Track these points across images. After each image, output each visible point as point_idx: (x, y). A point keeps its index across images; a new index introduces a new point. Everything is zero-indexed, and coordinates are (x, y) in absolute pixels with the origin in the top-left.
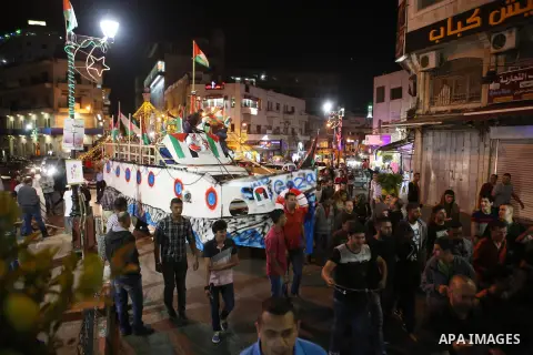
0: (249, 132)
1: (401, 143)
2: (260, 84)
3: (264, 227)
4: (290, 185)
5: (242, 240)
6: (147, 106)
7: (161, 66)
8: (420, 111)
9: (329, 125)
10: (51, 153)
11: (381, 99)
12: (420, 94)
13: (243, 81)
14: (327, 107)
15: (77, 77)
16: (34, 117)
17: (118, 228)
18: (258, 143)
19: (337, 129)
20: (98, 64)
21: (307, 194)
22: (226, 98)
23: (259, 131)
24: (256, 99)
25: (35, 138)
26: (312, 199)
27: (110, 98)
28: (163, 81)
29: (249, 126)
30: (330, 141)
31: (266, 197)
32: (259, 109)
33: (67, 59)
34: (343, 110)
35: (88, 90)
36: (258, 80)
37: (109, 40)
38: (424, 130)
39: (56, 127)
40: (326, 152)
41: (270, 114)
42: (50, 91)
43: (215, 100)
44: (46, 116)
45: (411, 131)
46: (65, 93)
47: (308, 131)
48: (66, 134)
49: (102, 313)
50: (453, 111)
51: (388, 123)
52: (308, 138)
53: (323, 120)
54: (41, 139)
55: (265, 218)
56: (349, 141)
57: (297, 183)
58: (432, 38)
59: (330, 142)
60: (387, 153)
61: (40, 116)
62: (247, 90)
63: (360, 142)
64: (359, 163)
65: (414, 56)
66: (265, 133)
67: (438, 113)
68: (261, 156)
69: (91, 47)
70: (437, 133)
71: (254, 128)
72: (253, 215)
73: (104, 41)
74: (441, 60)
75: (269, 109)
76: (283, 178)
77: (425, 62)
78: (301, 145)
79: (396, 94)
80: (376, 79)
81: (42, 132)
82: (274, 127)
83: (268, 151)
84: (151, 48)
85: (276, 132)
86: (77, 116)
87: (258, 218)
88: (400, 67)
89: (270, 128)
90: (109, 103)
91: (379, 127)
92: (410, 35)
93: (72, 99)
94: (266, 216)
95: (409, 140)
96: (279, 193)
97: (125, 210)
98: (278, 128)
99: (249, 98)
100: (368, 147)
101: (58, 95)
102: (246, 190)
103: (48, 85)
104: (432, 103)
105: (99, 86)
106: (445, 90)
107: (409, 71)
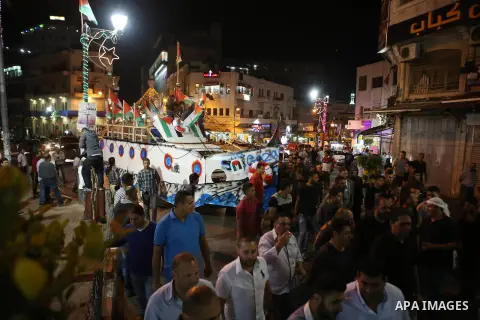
0: (242, 116)
1: (382, 128)
2: (253, 73)
3: (238, 191)
4: (259, 159)
5: (221, 201)
6: (151, 92)
7: (164, 55)
8: (400, 99)
9: (314, 111)
10: (67, 132)
11: (363, 88)
12: (401, 82)
13: (237, 70)
14: (314, 94)
15: (91, 66)
16: (53, 101)
17: (125, 201)
18: (250, 126)
19: (322, 114)
20: (109, 54)
21: (272, 166)
22: (222, 86)
23: (252, 115)
24: (248, 86)
25: (54, 119)
26: (276, 169)
27: (119, 84)
28: (166, 70)
29: (242, 111)
30: (316, 124)
31: (240, 168)
32: (252, 95)
33: (82, 49)
34: (328, 97)
35: (100, 77)
36: (251, 68)
37: (119, 32)
38: (403, 116)
39: (72, 109)
40: (312, 135)
41: (261, 100)
42: (68, 78)
43: (212, 87)
44: (64, 100)
45: (391, 117)
46: (80, 79)
47: (295, 115)
48: (81, 116)
49: (110, 276)
50: (431, 99)
51: (369, 110)
52: (295, 122)
53: (309, 106)
54: (59, 119)
55: (239, 184)
56: (332, 125)
57: (264, 158)
58: (412, 31)
59: (315, 126)
60: (367, 137)
61: (58, 100)
62: (241, 78)
63: (343, 127)
64: (342, 146)
65: (395, 48)
66: (257, 118)
67: (417, 100)
68: (253, 137)
69: (103, 39)
70: (416, 119)
71: (246, 113)
72: (230, 182)
73: (114, 33)
74: (421, 51)
75: (261, 95)
76: (254, 153)
77: (405, 53)
78: (288, 128)
79: (378, 83)
80: (358, 69)
81: (60, 113)
82: (265, 111)
83: (259, 134)
84: (156, 40)
85: (267, 117)
86: (90, 100)
87: (234, 184)
88: (382, 58)
89: (262, 113)
90: (118, 89)
91: (361, 113)
92: (393, 29)
93: (86, 85)
94: (240, 183)
95: (389, 125)
96: (250, 165)
97: (131, 184)
98: (268, 113)
99: (243, 85)
100: (350, 131)
101: (74, 82)
102: (224, 162)
103: (65, 73)
104: (411, 91)
105: (110, 74)
106: (424, 80)
107: (390, 62)
